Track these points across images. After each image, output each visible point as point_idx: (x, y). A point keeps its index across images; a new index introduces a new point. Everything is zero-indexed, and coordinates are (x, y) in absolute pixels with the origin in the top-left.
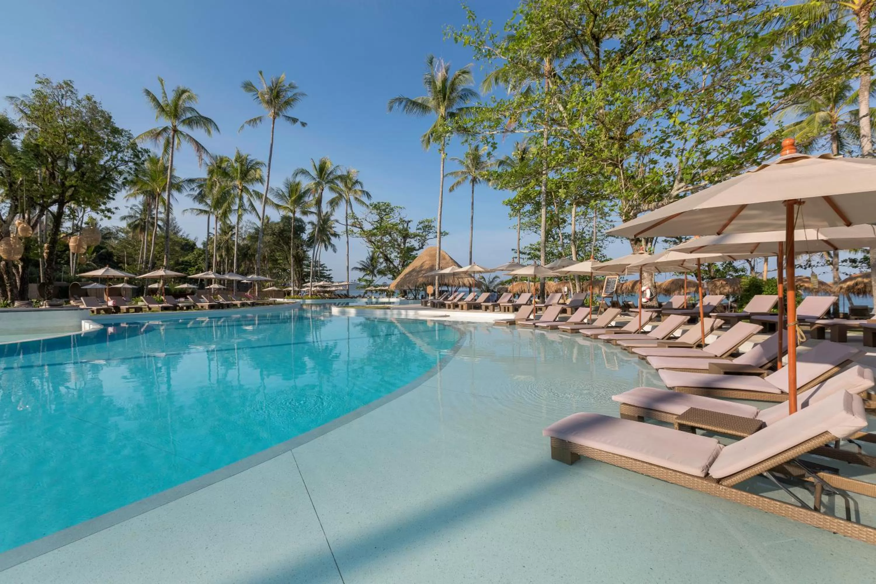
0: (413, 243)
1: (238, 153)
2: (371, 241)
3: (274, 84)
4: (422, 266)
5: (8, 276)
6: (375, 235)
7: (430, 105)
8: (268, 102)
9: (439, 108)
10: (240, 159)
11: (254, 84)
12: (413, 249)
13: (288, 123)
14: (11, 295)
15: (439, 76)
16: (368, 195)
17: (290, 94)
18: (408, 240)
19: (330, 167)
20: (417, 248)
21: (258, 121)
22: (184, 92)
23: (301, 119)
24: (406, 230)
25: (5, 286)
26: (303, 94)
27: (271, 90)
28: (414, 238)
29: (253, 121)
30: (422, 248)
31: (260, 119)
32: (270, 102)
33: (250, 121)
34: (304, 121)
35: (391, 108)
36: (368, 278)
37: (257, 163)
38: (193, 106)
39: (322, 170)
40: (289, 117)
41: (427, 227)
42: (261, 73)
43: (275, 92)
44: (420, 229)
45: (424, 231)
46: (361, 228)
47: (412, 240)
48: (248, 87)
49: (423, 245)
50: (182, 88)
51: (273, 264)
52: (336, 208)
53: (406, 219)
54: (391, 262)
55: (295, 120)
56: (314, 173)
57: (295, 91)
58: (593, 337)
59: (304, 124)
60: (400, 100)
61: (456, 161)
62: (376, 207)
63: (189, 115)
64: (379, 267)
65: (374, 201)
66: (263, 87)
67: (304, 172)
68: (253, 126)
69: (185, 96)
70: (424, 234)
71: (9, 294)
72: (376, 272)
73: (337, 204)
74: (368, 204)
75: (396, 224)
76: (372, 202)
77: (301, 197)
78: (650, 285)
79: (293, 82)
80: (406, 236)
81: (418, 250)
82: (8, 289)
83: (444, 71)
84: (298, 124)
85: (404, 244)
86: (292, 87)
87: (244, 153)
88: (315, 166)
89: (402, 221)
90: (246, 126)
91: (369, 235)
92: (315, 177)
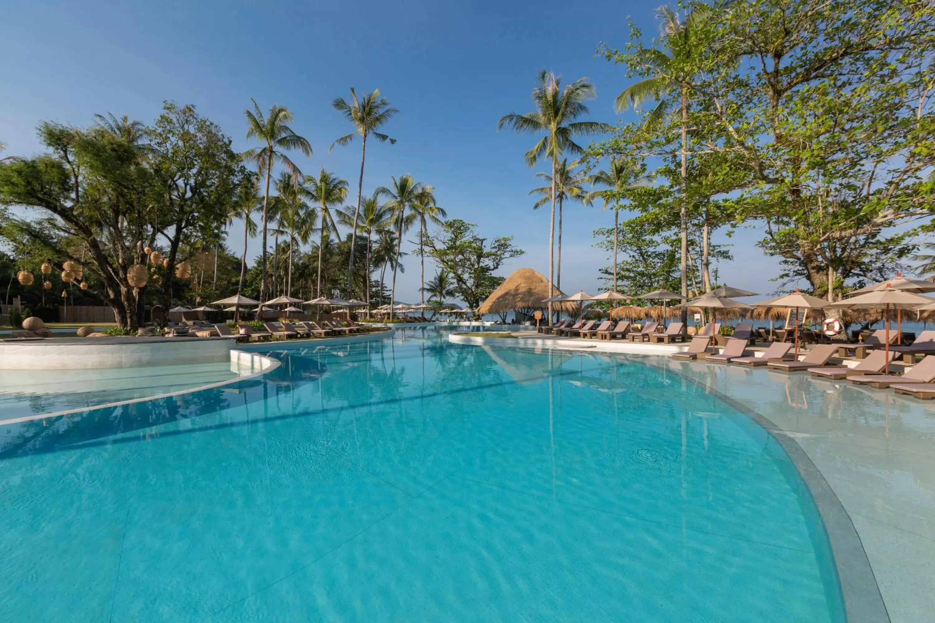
0: (487, 262)
1: (323, 172)
2: (443, 261)
3: (366, 101)
4: (517, 289)
5: (129, 303)
6: (446, 254)
7: (541, 122)
8: (360, 120)
9: (550, 124)
10: (325, 178)
11: (346, 101)
12: (488, 269)
13: (378, 141)
14: (131, 322)
15: (550, 90)
16: (444, 213)
17: (381, 111)
18: (482, 259)
19: (410, 185)
20: (492, 267)
21: (348, 139)
22: (281, 110)
23: (391, 137)
24: (481, 249)
25: (125, 312)
26: (395, 111)
27: (364, 107)
28: (488, 257)
29: (344, 140)
30: (497, 268)
31: (350, 137)
32: (362, 120)
33: (341, 139)
34: (394, 138)
35: (501, 126)
36: (437, 299)
37: (341, 182)
38: (287, 126)
39: (403, 188)
40: (379, 135)
41: (502, 245)
42: (353, 90)
43: (367, 109)
44: (495, 247)
45: (499, 250)
46: (434, 247)
47: (487, 259)
48: (340, 104)
49: (498, 265)
50: (278, 107)
51: (333, 285)
52: (409, 226)
53: (481, 238)
54: (465, 283)
55: (384, 137)
56: (395, 191)
57: (387, 107)
58: (833, 377)
59: (393, 141)
60: (511, 117)
61: (543, 177)
62: (450, 225)
63: (283, 135)
64: (448, 288)
65: (450, 218)
66: (355, 104)
67: (384, 191)
68: (343, 145)
69: (282, 114)
70: (499, 253)
71: (129, 320)
72: (444, 292)
73: (411, 222)
74: (443, 222)
75: (471, 242)
76: (447, 220)
77: (380, 216)
78: (837, 317)
79: (384, 98)
80: (480, 256)
81: (493, 270)
82: (128, 315)
83: (555, 84)
84: (388, 141)
85: (478, 263)
86: (384, 103)
87: (328, 171)
88: (396, 183)
89: (476, 239)
90: (337, 145)
91: (441, 254)
92: (396, 195)
